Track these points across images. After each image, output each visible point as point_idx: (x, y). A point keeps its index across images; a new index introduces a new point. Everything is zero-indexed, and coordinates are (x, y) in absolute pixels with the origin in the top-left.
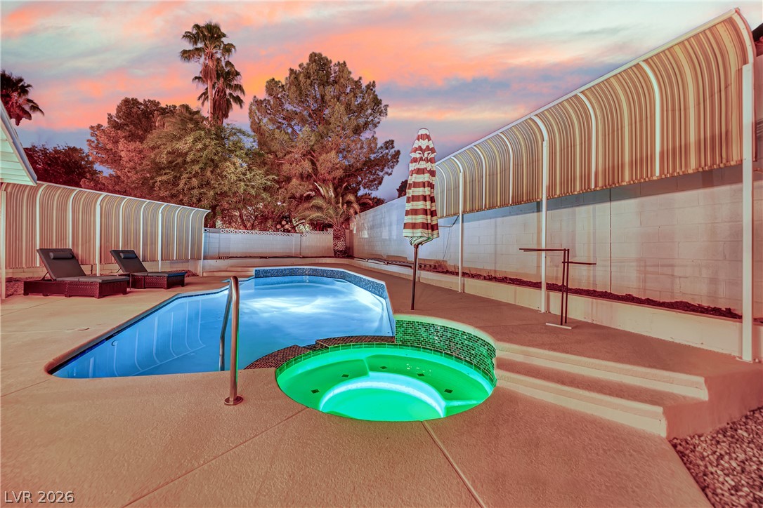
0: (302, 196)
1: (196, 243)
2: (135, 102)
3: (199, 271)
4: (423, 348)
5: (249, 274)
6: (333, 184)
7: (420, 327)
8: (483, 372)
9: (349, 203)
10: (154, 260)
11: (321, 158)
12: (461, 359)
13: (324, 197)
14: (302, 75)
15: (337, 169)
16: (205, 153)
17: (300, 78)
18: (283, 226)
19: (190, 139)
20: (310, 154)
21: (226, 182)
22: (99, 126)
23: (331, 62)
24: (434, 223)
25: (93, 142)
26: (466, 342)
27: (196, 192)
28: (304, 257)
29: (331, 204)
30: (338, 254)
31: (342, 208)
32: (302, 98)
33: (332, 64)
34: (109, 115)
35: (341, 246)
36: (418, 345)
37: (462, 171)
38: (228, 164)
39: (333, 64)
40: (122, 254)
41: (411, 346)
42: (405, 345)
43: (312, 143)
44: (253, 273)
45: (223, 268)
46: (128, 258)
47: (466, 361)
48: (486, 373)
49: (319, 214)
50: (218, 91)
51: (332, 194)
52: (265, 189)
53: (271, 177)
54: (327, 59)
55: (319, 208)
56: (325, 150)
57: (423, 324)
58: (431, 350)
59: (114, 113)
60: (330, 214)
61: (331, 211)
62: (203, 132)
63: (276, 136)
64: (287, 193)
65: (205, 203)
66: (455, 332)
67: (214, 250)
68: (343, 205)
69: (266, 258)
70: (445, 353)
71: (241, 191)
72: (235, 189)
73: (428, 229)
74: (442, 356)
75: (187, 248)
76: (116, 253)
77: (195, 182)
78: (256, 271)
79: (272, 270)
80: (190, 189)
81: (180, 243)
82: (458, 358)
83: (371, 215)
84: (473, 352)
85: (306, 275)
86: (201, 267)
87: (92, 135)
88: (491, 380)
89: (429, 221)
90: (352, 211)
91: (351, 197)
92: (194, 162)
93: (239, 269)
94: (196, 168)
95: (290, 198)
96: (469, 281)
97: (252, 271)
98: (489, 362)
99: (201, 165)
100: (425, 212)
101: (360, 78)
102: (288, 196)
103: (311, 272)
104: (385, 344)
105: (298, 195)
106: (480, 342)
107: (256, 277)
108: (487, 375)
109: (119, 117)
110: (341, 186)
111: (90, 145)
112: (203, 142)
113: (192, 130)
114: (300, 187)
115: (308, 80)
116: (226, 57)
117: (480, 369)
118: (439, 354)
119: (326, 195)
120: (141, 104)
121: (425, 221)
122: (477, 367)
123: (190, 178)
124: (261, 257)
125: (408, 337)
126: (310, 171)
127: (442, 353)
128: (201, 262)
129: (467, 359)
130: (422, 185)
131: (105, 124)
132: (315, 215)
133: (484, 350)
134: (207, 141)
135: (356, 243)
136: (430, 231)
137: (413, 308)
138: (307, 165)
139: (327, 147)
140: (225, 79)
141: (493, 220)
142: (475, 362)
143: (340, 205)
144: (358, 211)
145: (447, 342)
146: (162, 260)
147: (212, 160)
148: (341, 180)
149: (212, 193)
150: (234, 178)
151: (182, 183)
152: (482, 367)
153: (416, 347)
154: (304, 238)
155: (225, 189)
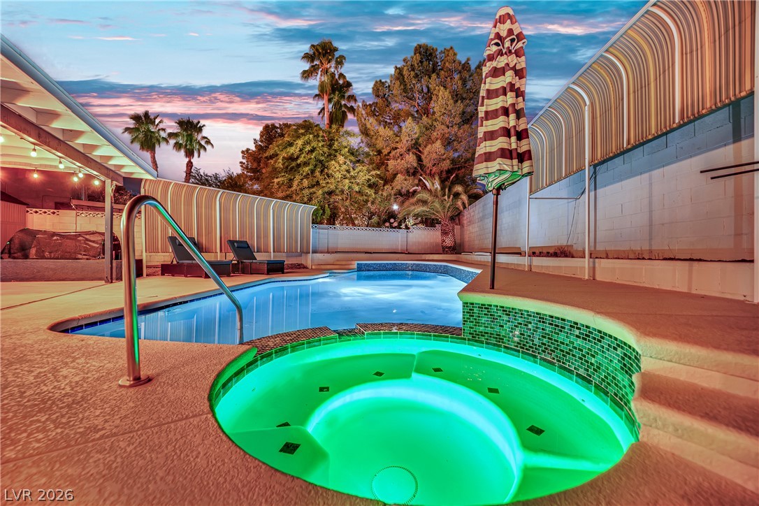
0: (408, 191)
1: (305, 238)
2: (274, 126)
3: (309, 264)
4: (505, 347)
5: (352, 267)
6: (440, 178)
7: (500, 313)
8: (614, 401)
9: (457, 195)
10: (267, 251)
11: (426, 151)
12: (570, 371)
13: (430, 191)
14: (405, 68)
15: (444, 160)
16: (314, 154)
17: (404, 73)
18: (391, 223)
19: (300, 142)
20: (416, 147)
21: (332, 180)
22: (248, 150)
23: (437, 50)
24: (524, 149)
25: (244, 163)
26: (580, 341)
27: (306, 192)
28: (409, 253)
29: (437, 197)
30: (445, 250)
31: (448, 201)
32: (407, 93)
33: (438, 53)
34: (255, 140)
35: (449, 242)
36: (498, 342)
37: (588, 103)
38: (333, 162)
39: (439, 51)
40: (235, 244)
41: (487, 343)
42: (476, 341)
43: (417, 135)
44: (355, 266)
45: (331, 262)
46: (242, 248)
47: (578, 375)
48: (619, 403)
49: (425, 208)
50: (335, 105)
51: (437, 186)
52: (370, 186)
53: (373, 173)
54: (433, 49)
55: (425, 202)
56: (430, 141)
57: (504, 309)
58: (518, 351)
59: (258, 138)
60: (437, 208)
61: (437, 205)
62: (311, 136)
63: (380, 133)
64: (392, 189)
65: (314, 201)
66: (560, 323)
67: (323, 245)
68: (449, 197)
69: (371, 253)
70: (542, 359)
71: (346, 188)
72: (340, 187)
73: (511, 159)
74: (536, 362)
75: (296, 242)
76: (232, 242)
77: (306, 182)
78: (358, 264)
79: (375, 264)
80: (301, 190)
81: (290, 237)
82: (565, 369)
83: (481, 205)
84: (593, 360)
85: (410, 270)
86: (309, 260)
87: (243, 157)
88: (631, 421)
89: (514, 146)
90: (459, 203)
91: (459, 188)
92: (306, 164)
93: (344, 263)
94: (307, 169)
95: (395, 195)
96: (603, 264)
97: (355, 265)
98: (626, 383)
99: (311, 167)
100: (506, 132)
101: (468, 59)
102: (393, 192)
103: (414, 267)
104: (447, 337)
105: (404, 191)
106: (606, 341)
107: (358, 271)
108: (622, 409)
109: (261, 141)
110: (449, 178)
111: (242, 166)
112: (312, 145)
113: (303, 134)
114: (405, 182)
115: (412, 73)
116: (339, 69)
117: (606, 393)
118: (532, 359)
119: (433, 189)
120: (278, 128)
121: (506, 146)
122: (601, 390)
123: (302, 180)
124: (366, 253)
125: (482, 329)
126: (415, 165)
127: (535, 357)
128: (310, 255)
129: (581, 372)
130: (501, 91)
131: (253, 148)
132: (420, 209)
133: (615, 357)
134: (314, 144)
135: (467, 238)
136: (515, 162)
137: (493, 287)
138: (411, 159)
139: (432, 138)
140: (340, 92)
141: (646, 176)
142: (596, 379)
143: (446, 197)
144: (466, 202)
145: (545, 341)
146: (274, 252)
147: (321, 162)
148: (449, 172)
149: (320, 192)
150: (338, 175)
151: (295, 183)
152: (611, 390)
153: (494, 345)
154: (410, 235)
155: (332, 187)
